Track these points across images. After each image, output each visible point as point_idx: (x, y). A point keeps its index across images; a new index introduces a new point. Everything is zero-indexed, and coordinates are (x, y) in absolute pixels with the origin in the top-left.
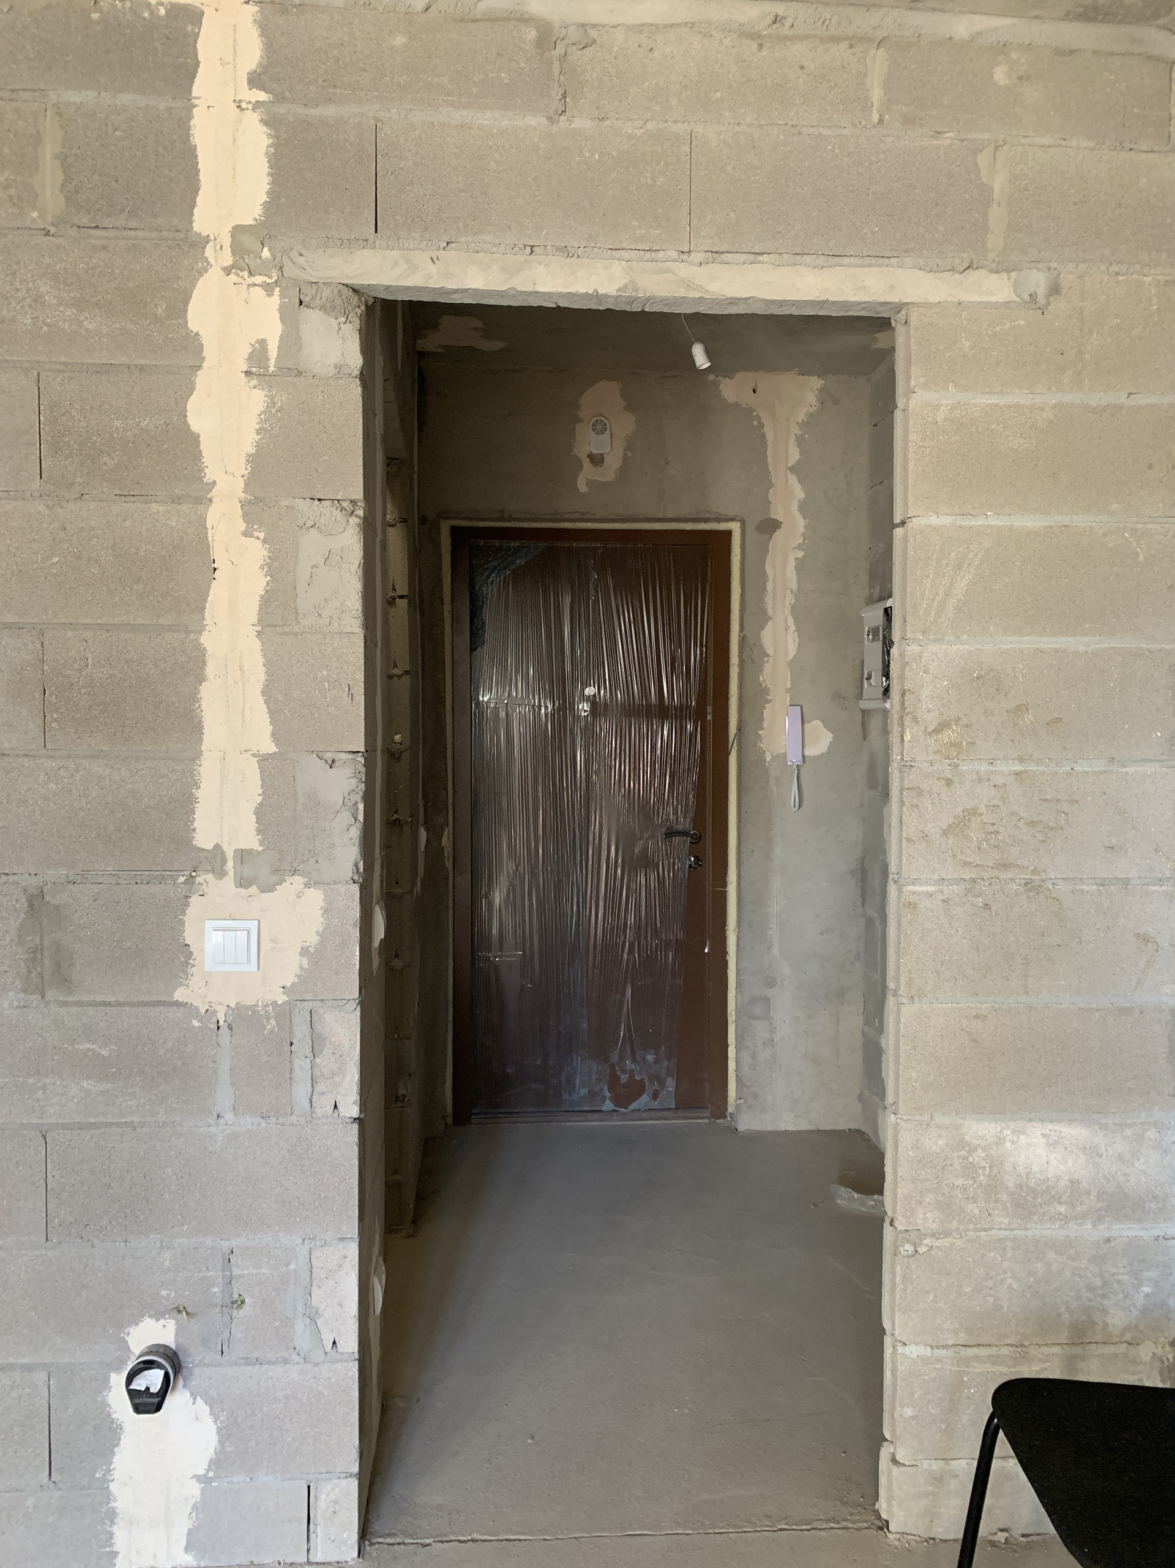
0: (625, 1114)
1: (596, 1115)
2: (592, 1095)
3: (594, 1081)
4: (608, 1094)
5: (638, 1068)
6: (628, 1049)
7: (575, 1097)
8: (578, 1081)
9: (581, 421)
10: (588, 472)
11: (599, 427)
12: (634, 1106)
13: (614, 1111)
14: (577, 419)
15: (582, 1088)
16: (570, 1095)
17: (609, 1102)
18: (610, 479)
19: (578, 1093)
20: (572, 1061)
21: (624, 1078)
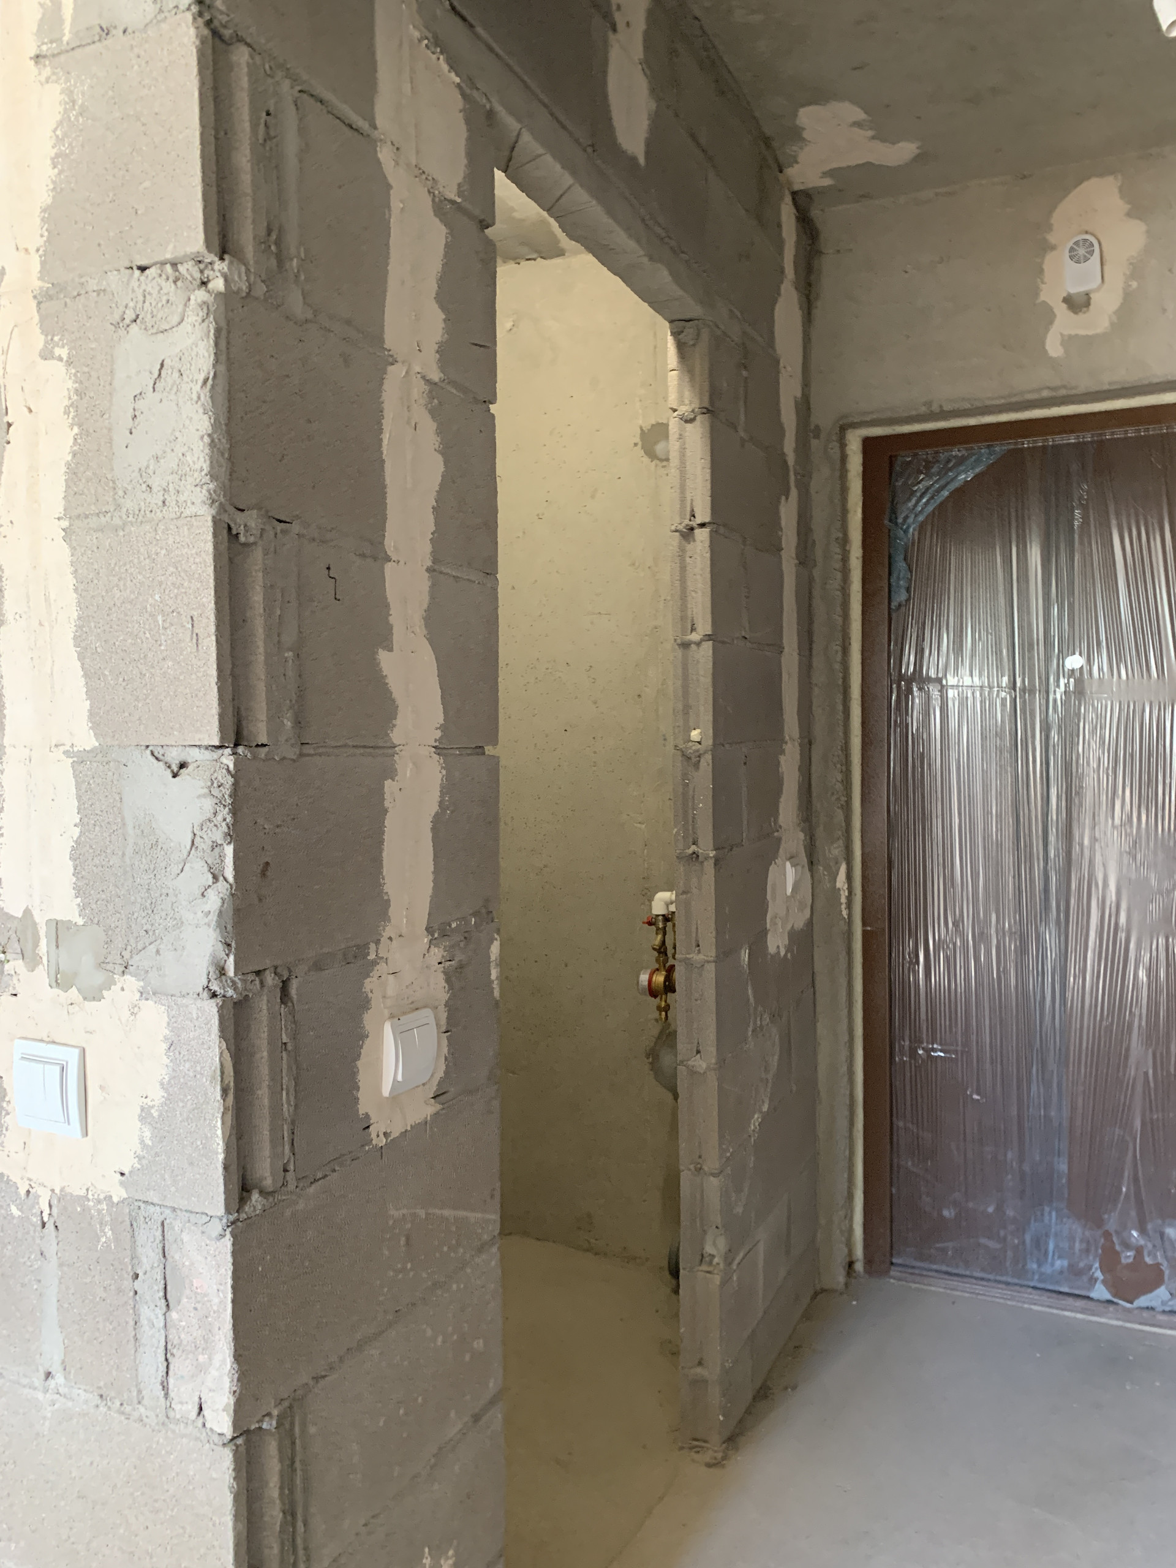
0: (1129, 1311)
1: (1080, 1303)
2: (1075, 1272)
3: (1077, 1251)
4: (1099, 1274)
5: (1150, 1245)
6: (1133, 1213)
7: (1047, 1269)
8: (1051, 1246)
9: (1053, 248)
10: (1065, 323)
11: (1081, 251)
12: (1143, 1301)
13: (1109, 1302)
14: (1047, 247)
15: (1060, 1257)
16: (1040, 1265)
17: (1103, 1288)
18: (1099, 330)
19: (1052, 1265)
20: (1042, 1215)
21: (1127, 1257)
